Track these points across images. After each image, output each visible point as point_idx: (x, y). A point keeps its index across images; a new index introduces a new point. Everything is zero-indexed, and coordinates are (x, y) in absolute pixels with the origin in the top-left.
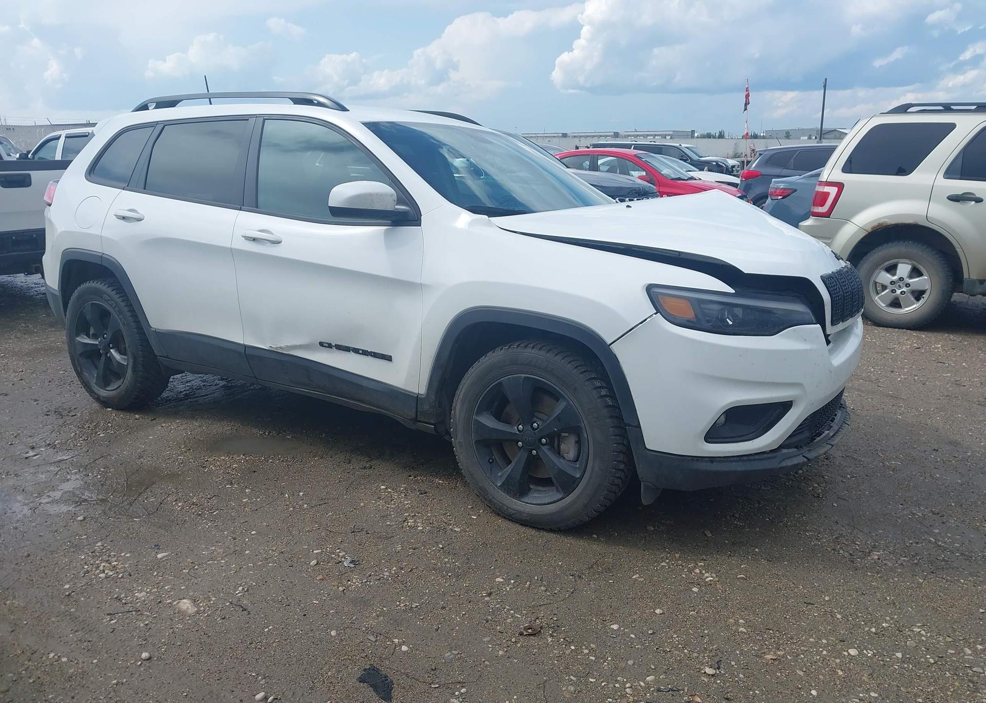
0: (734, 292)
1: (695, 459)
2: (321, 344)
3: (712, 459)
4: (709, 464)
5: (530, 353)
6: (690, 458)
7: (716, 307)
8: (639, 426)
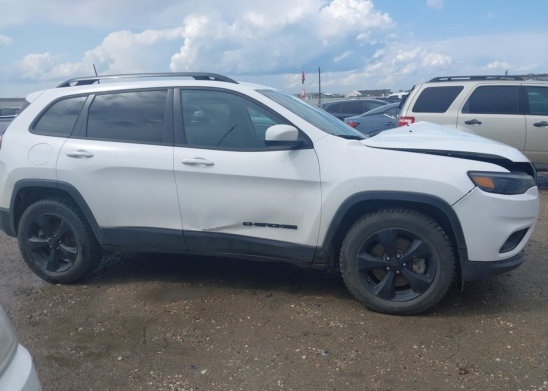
0: (510, 172)
1: (494, 262)
2: (244, 224)
3: (501, 262)
4: (500, 264)
5: (397, 215)
6: (492, 262)
7: (504, 180)
8: (466, 249)
